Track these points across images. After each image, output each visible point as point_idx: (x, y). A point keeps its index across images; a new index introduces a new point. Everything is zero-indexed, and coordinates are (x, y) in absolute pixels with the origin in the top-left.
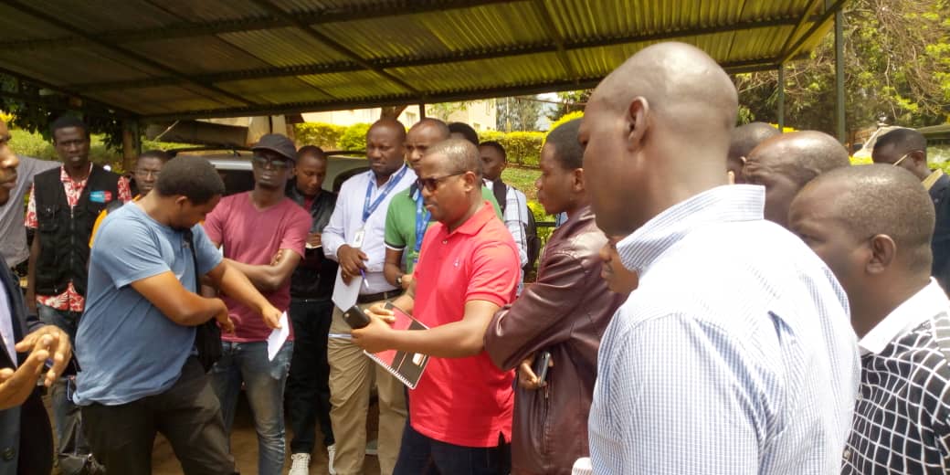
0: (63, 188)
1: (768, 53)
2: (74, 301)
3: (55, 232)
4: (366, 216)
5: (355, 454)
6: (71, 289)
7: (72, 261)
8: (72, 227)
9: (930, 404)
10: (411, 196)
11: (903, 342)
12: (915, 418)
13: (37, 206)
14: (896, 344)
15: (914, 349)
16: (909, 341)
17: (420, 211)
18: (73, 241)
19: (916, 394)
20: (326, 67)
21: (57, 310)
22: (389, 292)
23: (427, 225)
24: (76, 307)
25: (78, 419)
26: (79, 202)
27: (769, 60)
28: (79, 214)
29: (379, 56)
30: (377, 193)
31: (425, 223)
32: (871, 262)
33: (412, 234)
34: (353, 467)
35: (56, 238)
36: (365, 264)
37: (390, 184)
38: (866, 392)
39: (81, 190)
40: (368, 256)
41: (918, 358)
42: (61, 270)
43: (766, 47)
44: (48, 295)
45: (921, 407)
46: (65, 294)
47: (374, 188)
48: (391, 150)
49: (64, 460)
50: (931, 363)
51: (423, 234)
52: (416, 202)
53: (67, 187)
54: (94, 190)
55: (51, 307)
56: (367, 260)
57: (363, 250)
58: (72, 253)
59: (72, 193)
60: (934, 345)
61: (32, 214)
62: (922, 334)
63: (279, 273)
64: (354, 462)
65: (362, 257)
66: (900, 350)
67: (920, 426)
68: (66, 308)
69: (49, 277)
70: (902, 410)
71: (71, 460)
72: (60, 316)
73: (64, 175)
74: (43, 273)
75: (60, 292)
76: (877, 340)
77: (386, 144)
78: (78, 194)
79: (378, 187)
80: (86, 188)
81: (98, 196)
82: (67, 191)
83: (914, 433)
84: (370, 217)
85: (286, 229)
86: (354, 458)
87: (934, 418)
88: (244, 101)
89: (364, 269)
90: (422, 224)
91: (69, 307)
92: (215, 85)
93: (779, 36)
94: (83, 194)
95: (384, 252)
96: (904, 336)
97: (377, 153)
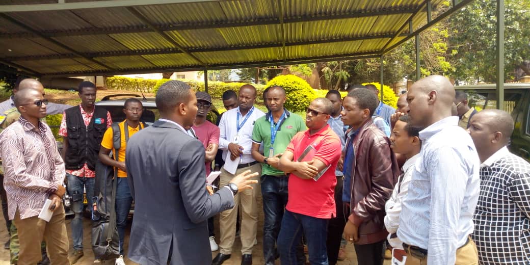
0: (82, 116)
1: (375, 50)
2: (87, 172)
3: (79, 138)
4: (239, 129)
5: (231, 238)
6: (86, 167)
7: (87, 153)
8: (87, 136)
9: (506, 178)
10: (267, 120)
11: (497, 162)
12: (501, 182)
13: (67, 125)
14: (495, 163)
15: (501, 164)
16: (499, 162)
17: (272, 126)
18: (87, 143)
19: (502, 176)
20: (159, 51)
21: (78, 177)
22: (250, 163)
23: (276, 133)
24: (87, 175)
25: (101, 229)
26: (91, 123)
27: (375, 52)
28: (91, 129)
29: (189, 45)
30: (242, 119)
31: (275, 131)
32: (494, 139)
33: (270, 136)
34: (230, 245)
35: (79, 142)
36: (243, 151)
37: (248, 114)
38: (483, 178)
39: (91, 117)
40: (243, 147)
41: (503, 166)
42: (81, 157)
43: (375, 47)
44: (73, 170)
45: (503, 179)
46: (82, 169)
47: (241, 116)
48: (251, 100)
49: (96, 248)
50: (507, 167)
51: (275, 136)
52: (270, 123)
53: (84, 116)
54: (97, 118)
55: (75, 176)
56: (243, 149)
57: (239, 144)
58: (87, 149)
59: (86, 119)
60: (508, 162)
61: (63, 129)
62: (503, 160)
63: (212, 154)
64: (231, 242)
65: (241, 148)
66: (496, 164)
67: (503, 185)
68: (82, 176)
69: (74, 161)
70: (498, 181)
71: (99, 248)
72: (78, 180)
73: (82, 110)
74: (71, 158)
75: (80, 169)
76: (489, 162)
77: (249, 97)
78: (89, 120)
79: (243, 116)
80: (93, 116)
81: (99, 121)
82: (84, 118)
83: (501, 187)
84: (241, 129)
85: (211, 135)
86: (230, 240)
87: (507, 182)
88: (106, 66)
89: (242, 153)
90: (274, 132)
91: (84, 175)
92: (94, 58)
93: (381, 43)
94: (92, 119)
95: (251, 145)
96: (498, 161)
97: (244, 100)
